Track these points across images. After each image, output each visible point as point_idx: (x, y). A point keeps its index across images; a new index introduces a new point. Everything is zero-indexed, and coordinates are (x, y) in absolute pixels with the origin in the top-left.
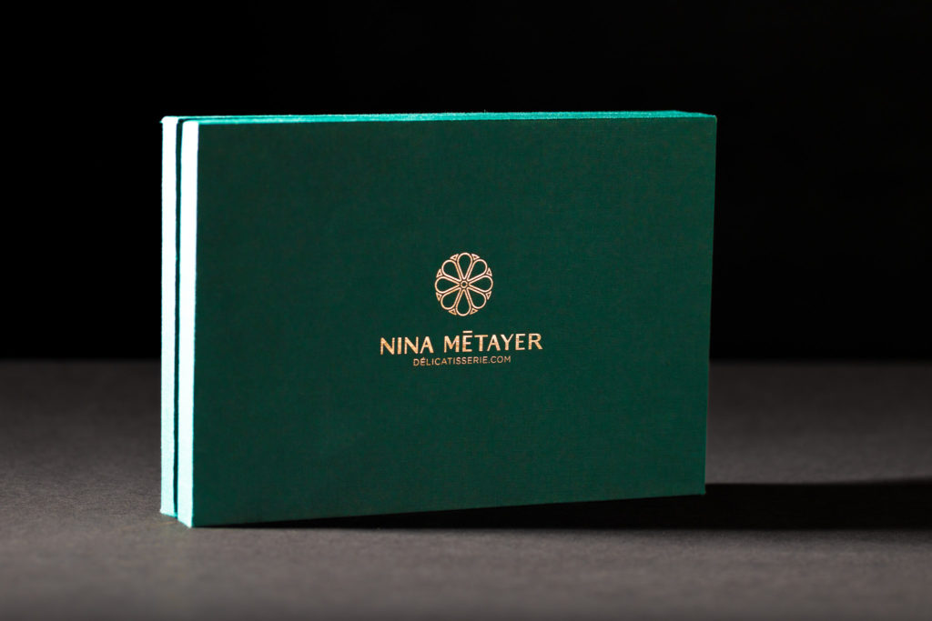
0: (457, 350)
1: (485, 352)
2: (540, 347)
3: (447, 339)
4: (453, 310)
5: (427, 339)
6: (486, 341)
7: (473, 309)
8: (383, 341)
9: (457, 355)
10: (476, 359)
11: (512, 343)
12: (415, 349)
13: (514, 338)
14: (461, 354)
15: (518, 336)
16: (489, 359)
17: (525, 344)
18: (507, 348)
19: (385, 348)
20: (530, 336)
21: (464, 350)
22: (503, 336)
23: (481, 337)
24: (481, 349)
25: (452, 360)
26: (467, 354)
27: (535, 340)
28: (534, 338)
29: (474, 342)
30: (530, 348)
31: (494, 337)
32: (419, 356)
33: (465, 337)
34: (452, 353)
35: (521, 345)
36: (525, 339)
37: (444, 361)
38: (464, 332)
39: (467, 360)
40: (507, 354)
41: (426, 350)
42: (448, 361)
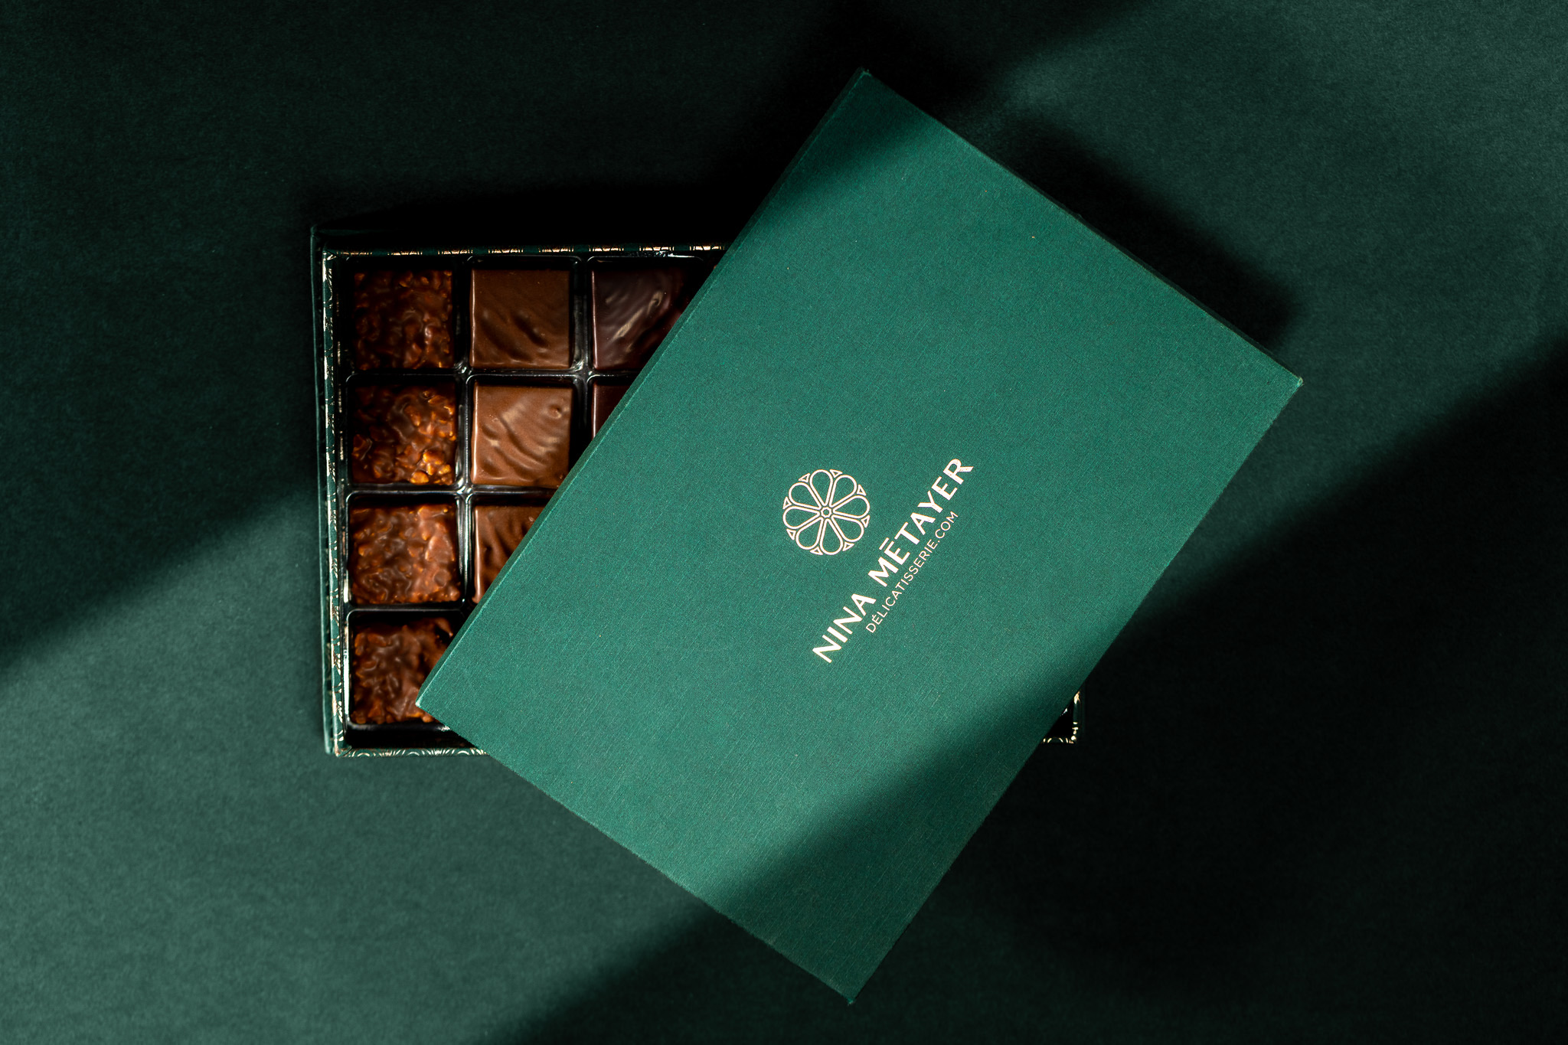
0: (895, 570)
1: (923, 540)
2: (969, 469)
3: (873, 574)
4: (846, 545)
5: (855, 597)
6: (912, 529)
7: (864, 521)
8: (818, 651)
9: (900, 574)
10: (924, 555)
11: (938, 498)
12: (857, 619)
13: (934, 493)
14: (903, 569)
15: (935, 487)
16: (934, 539)
17: (952, 484)
18: (939, 509)
19: (827, 654)
20: (947, 471)
21: (901, 561)
22: (921, 505)
23: (902, 532)
24: (916, 541)
25: (902, 584)
26: (909, 562)
27: (957, 469)
28: (953, 468)
29: (903, 545)
30: (960, 481)
31: (914, 516)
32: (867, 619)
33: (888, 552)
34: (893, 579)
35: (949, 491)
36: (946, 479)
37: (895, 594)
38: (881, 548)
39: (915, 566)
40: (946, 513)
41: (866, 606)
42: (899, 590)
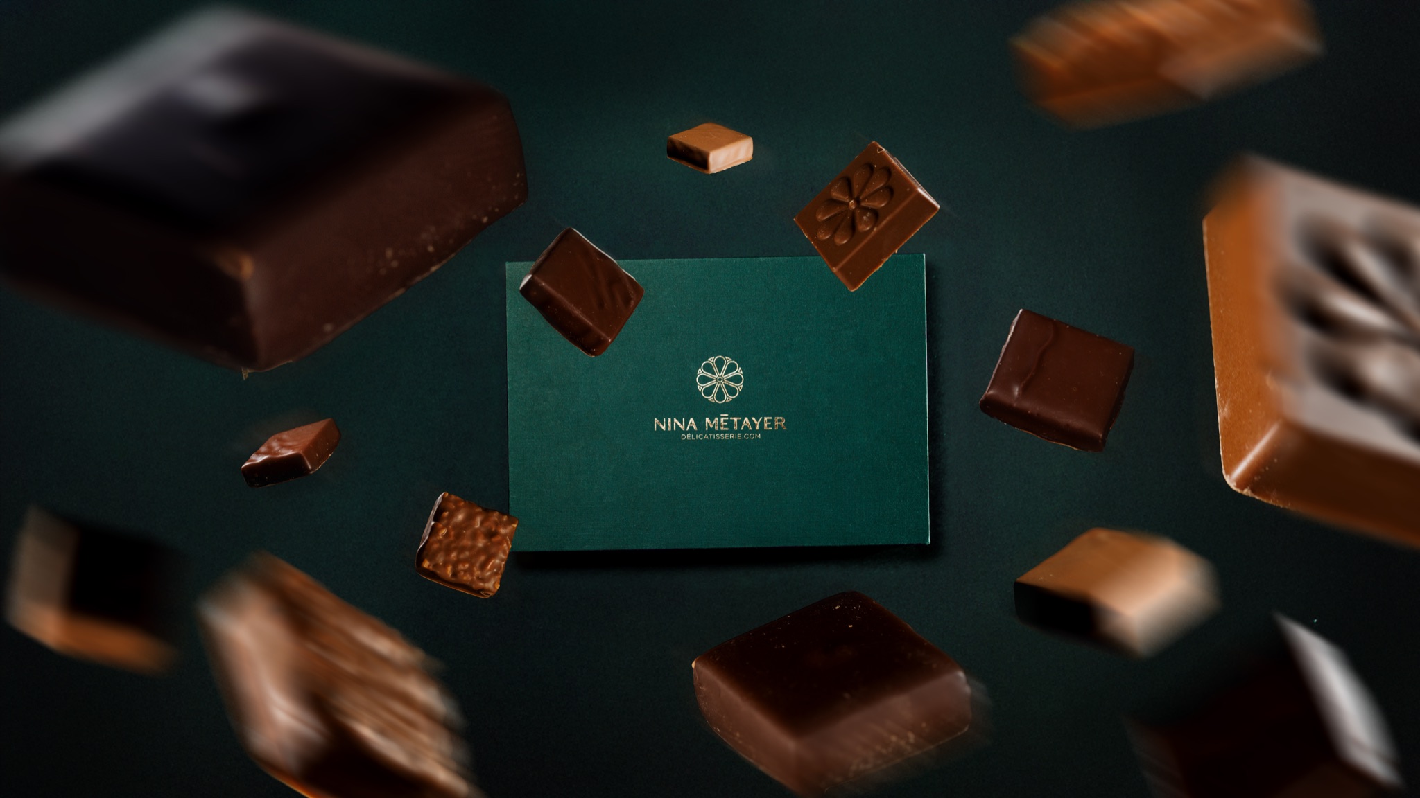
0: (716, 428)
1: (739, 431)
2: (784, 427)
3: (707, 420)
4: (712, 398)
5: (692, 420)
6: (740, 423)
7: (728, 398)
8: (656, 421)
9: (716, 432)
10: (732, 436)
11: (762, 424)
12: (682, 427)
13: (763, 419)
14: (720, 432)
15: (766, 419)
16: (742, 436)
17: (772, 425)
18: (757, 428)
19: (658, 426)
20: (776, 419)
21: (722, 429)
22: (754, 419)
23: (736, 420)
24: (736, 428)
25: (712, 436)
26: (724, 432)
27: (780, 421)
28: (779, 421)
29: (731, 423)
30: (776, 428)
31: (746, 419)
32: (686, 432)
33: (722, 420)
34: (712, 430)
35: (768, 426)
36: (772, 421)
37: (706, 437)
38: (722, 415)
39: (724, 436)
40: (757, 432)
41: (691, 428)
42: (709, 437)
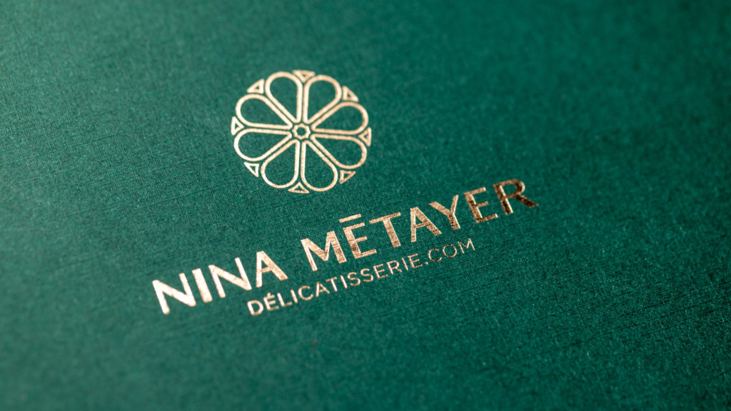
0: (341, 258)
1: (407, 248)
2: (533, 204)
3: (307, 245)
4: (298, 185)
5: (261, 256)
6: (402, 226)
7: (341, 173)
8: (159, 287)
9: (344, 269)
10: (392, 267)
11: (464, 212)
12: (244, 284)
13: (464, 202)
14: (353, 265)
15: (470, 196)
16: (422, 257)
17: (495, 207)
18: (457, 224)
19: (169, 300)
20: (501, 187)
21: (358, 254)
22: (436, 205)
23: (387, 221)
24: (395, 240)
25: (339, 284)
26: (367, 262)
28: (511, 189)
29: (375, 237)
30: (510, 210)
31: (415, 213)
32: (258, 294)
33: (348, 232)
34: (330, 268)
35: (485, 212)
36: (493, 196)
37: (320, 288)
38: (342, 221)
39: (372, 272)
40: (462, 236)
41: (268, 277)
42: (329, 286)
